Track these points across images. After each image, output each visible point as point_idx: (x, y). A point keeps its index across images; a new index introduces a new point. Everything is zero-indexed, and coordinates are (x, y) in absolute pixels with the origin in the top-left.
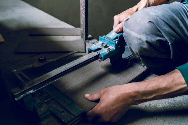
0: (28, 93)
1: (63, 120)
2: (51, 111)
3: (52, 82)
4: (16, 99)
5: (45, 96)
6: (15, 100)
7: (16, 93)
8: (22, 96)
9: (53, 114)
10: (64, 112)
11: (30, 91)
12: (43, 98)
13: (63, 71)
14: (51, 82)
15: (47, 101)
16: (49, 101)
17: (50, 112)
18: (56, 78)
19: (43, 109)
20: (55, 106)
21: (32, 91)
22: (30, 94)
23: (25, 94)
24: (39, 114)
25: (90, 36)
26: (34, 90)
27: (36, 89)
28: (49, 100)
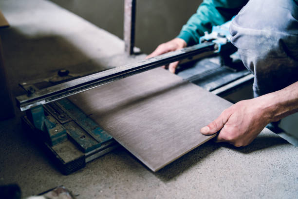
0: (38, 103)
1: (82, 146)
2: (67, 134)
3: (72, 94)
4: (22, 109)
6: (20, 109)
7: (22, 100)
8: (30, 106)
9: (70, 138)
10: (84, 137)
11: (41, 101)
13: (87, 81)
14: (70, 95)
15: (64, 122)
17: (65, 135)
18: (78, 90)
19: (57, 129)
20: (74, 129)
21: (43, 102)
22: (41, 105)
23: (35, 104)
24: (51, 135)
25: (136, 50)
26: (46, 101)
27: (50, 100)
28: (68, 121)
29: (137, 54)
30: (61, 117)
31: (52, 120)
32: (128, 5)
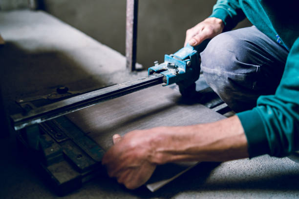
0: (34, 122)
1: (79, 165)
2: (64, 153)
3: (69, 112)
4: (16, 128)
5: (59, 134)
6: (14, 129)
8: (24, 125)
9: (66, 158)
10: (81, 156)
11: (36, 119)
12: (56, 136)
13: (85, 99)
14: (67, 113)
15: (60, 141)
16: (64, 141)
17: (61, 154)
18: (76, 108)
19: (53, 149)
20: (70, 148)
21: (39, 121)
22: (37, 124)
23: (29, 123)
24: (47, 154)
26: (42, 120)
27: (46, 119)
28: (64, 139)
29: (139, 70)
30: (58, 135)
31: (48, 139)
32: (130, 22)
